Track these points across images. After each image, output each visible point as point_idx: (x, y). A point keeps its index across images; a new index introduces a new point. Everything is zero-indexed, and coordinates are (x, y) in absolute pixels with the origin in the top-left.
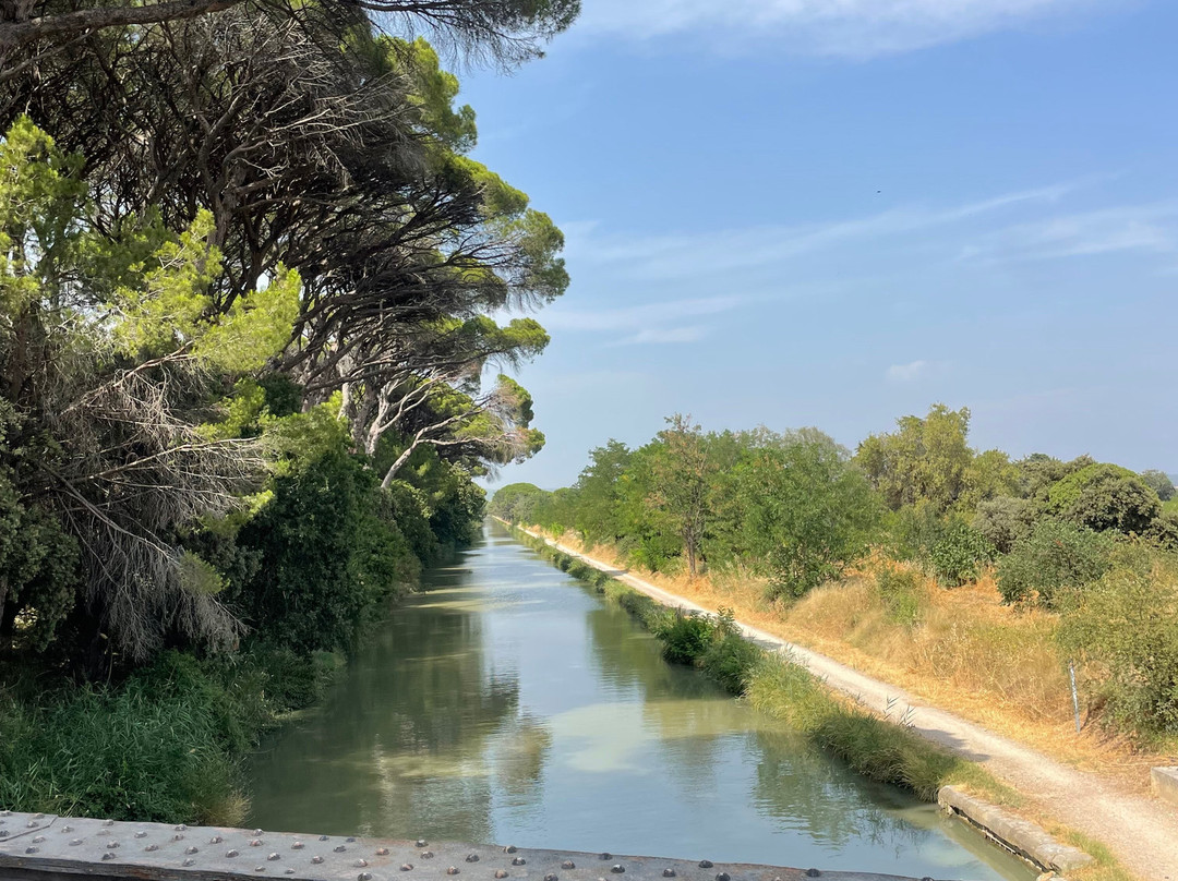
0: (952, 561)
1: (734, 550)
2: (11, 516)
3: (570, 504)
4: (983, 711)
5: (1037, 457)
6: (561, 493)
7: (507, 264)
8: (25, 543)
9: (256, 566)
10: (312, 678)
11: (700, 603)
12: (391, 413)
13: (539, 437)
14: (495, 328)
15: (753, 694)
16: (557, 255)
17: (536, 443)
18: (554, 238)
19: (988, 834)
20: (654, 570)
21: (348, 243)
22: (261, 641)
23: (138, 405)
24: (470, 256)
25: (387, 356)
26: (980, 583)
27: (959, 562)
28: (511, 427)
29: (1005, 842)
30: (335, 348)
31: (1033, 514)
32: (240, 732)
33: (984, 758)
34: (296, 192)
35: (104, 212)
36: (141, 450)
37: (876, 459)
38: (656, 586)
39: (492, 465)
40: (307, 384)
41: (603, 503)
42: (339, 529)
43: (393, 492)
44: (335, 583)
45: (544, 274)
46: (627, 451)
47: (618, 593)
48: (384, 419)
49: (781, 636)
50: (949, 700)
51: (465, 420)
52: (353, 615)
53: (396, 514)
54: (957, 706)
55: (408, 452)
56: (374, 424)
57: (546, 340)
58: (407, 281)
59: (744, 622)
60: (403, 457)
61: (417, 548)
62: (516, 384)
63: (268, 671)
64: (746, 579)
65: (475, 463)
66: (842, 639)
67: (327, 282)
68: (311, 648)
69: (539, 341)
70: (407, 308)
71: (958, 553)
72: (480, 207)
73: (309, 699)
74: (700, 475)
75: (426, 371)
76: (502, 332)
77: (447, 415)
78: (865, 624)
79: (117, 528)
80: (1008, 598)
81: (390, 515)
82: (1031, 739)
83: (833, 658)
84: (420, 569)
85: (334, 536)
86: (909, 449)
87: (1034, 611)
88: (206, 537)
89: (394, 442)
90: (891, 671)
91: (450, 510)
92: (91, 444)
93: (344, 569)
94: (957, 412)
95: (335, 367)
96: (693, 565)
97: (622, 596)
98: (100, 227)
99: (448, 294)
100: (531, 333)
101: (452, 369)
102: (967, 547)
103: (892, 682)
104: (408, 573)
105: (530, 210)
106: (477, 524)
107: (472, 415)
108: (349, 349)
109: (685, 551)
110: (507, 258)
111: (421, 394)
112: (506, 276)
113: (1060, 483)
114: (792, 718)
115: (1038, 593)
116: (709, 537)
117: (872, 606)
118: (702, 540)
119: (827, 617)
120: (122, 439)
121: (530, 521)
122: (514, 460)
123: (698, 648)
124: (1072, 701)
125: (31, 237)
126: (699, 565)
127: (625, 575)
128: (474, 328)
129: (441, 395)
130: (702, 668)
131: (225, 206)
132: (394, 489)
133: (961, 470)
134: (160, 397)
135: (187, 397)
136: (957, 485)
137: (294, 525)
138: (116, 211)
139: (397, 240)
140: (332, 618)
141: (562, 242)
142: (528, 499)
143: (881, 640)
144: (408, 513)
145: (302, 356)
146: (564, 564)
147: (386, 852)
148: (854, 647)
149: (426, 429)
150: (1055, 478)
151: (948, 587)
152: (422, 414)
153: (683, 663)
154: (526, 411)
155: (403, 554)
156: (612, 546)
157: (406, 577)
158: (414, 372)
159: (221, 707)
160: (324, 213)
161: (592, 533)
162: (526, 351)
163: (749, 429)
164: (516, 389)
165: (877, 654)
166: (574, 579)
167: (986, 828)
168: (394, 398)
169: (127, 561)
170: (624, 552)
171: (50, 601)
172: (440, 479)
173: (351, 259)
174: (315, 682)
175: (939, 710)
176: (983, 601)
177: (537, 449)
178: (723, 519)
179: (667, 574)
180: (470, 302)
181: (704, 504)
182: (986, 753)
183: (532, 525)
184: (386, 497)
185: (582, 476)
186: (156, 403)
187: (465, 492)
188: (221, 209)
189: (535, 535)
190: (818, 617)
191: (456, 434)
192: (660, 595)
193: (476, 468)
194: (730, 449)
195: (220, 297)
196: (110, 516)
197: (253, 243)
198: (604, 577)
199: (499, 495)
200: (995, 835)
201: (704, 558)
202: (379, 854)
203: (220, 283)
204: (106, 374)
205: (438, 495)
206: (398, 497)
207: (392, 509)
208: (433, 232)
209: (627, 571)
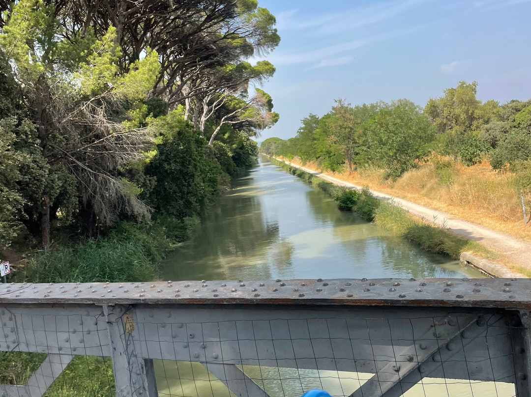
0: (469, 153)
1: (368, 158)
2: (44, 169)
3: (295, 145)
4: (482, 219)
5: (513, 101)
6: (291, 140)
7: (251, 35)
8: (52, 180)
9: (154, 183)
10: (186, 229)
11: (354, 183)
12: (210, 111)
13: (277, 115)
14: (251, 66)
15: (378, 221)
16: (274, 27)
17: (275, 118)
18: (271, 19)
19: (482, 271)
20: (334, 171)
21: (179, 33)
22: (162, 215)
23: (93, 117)
24: (233, 33)
25: (204, 85)
26: (483, 162)
27: (473, 154)
28: (264, 112)
29: (490, 274)
30: (179, 83)
31: (508, 129)
32: (156, 253)
33: (481, 239)
34: (151, 12)
35: (68, 30)
36: (98, 137)
37: (434, 110)
38: (335, 178)
39: (257, 131)
40: (169, 101)
41: (309, 143)
42: (189, 164)
43: (214, 146)
44: (190, 188)
45: (268, 37)
46: (318, 118)
47: (318, 183)
48: (206, 114)
49: (391, 194)
50: (467, 216)
51: (243, 111)
52: (201, 201)
53: (217, 156)
54: (471, 218)
55: (219, 128)
56: (203, 117)
57: (274, 70)
58: (207, 48)
59: (375, 190)
60: (217, 130)
61: (228, 171)
62: (264, 92)
63: (166, 227)
64: (374, 171)
65: (250, 130)
66: (419, 193)
67: (172, 52)
68: (183, 217)
69: (271, 71)
70: (209, 61)
71: (472, 149)
72: (236, 9)
73: (185, 238)
74: (351, 126)
75: (223, 90)
76: (253, 68)
77: (234, 109)
78: (429, 186)
79: (91, 171)
80: (495, 167)
81: (214, 157)
82: (504, 229)
83: (415, 202)
84: (230, 179)
85: (188, 168)
86: (449, 104)
87: (508, 173)
88: (130, 171)
89: (212, 124)
90: (440, 205)
91: (241, 153)
92: (75, 135)
93: (193, 182)
94: (471, 84)
95: (181, 92)
96: (351, 167)
97: (319, 184)
98: (68, 38)
99: (227, 53)
100: (267, 67)
101: (234, 88)
102: (476, 146)
103: (441, 210)
104: (225, 182)
105: (259, 8)
106: (255, 158)
107: (246, 109)
108: (186, 83)
109: (346, 161)
110: (251, 32)
111: (222, 101)
112: (251, 41)
113: (520, 112)
114: (396, 229)
115: (509, 164)
116: (357, 154)
117: (432, 177)
118: (353, 156)
119: (411, 184)
120: (89, 133)
121: (278, 154)
122: (267, 127)
123: (354, 203)
124: (523, 211)
125: (37, 45)
126: (353, 167)
127: (321, 174)
128: (241, 68)
129: (230, 101)
130: (355, 211)
131: (119, 21)
132: (215, 145)
133: (473, 111)
134: (102, 113)
135: (114, 111)
136: (471, 118)
137: (169, 164)
138: (74, 29)
139: (199, 29)
140: (190, 203)
141: (275, 21)
142: (276, 144)
143: (436, 193)
144: (222, 155)
145: (165, 88)
146: (294, 172)
147: (154, 286)
148: (424, 196)
149: (226, 117)
150: (518, 110)
151: (468, 166)
152: (223, 110)
153: (347, 210)
154: (270, 104)
155: (221, 173)
156: (314, 162)
157: (224, 183)
158: (218, 91)
159: (147, 243)
160: (166, 20)
161: (306, 157)
162: (265, 76)
163: (374, 102)
164: (264, 94)
165: (434, 198)
166: (298, 178)
167: (481, 269)
168: (210, 104)
169: (98, 185)
170: (320, 164)
171: (68, 203)
172: (235, 139)
173: (181, 41)
174: (188, 231)
175: (462, 220)
176: (484, 171)
177: (276, 121)
178: (363, 145)
179: (340, 172)
180: (238, 56)
181: (354, 140)
182: (483, 237)
183: (279, 156)
184: (211, 149)
185: (298, 132)
186: (101, 115)
187: (247, 144)
188: (117, 23)
189: (280, 160)
190: (407, 185)
191: (239, 118)
192: (336, 181)
193: (251, 133)
194: (365, 112)
195: (126, 65)
196: (88, 166)
197: (135, 38)
198: (311, 176)
199: (263, 144)
200: (485, 272)
201: (355, 163)
202: (151, 287)
203: (125, 58)
204: (77, 104)
205: (234, 146)
206: (216, 148)
207: (215, 154)
208: (215, 23)
209: (322, 172)
